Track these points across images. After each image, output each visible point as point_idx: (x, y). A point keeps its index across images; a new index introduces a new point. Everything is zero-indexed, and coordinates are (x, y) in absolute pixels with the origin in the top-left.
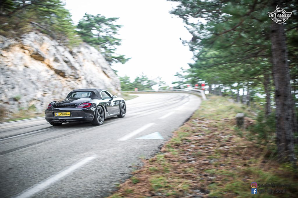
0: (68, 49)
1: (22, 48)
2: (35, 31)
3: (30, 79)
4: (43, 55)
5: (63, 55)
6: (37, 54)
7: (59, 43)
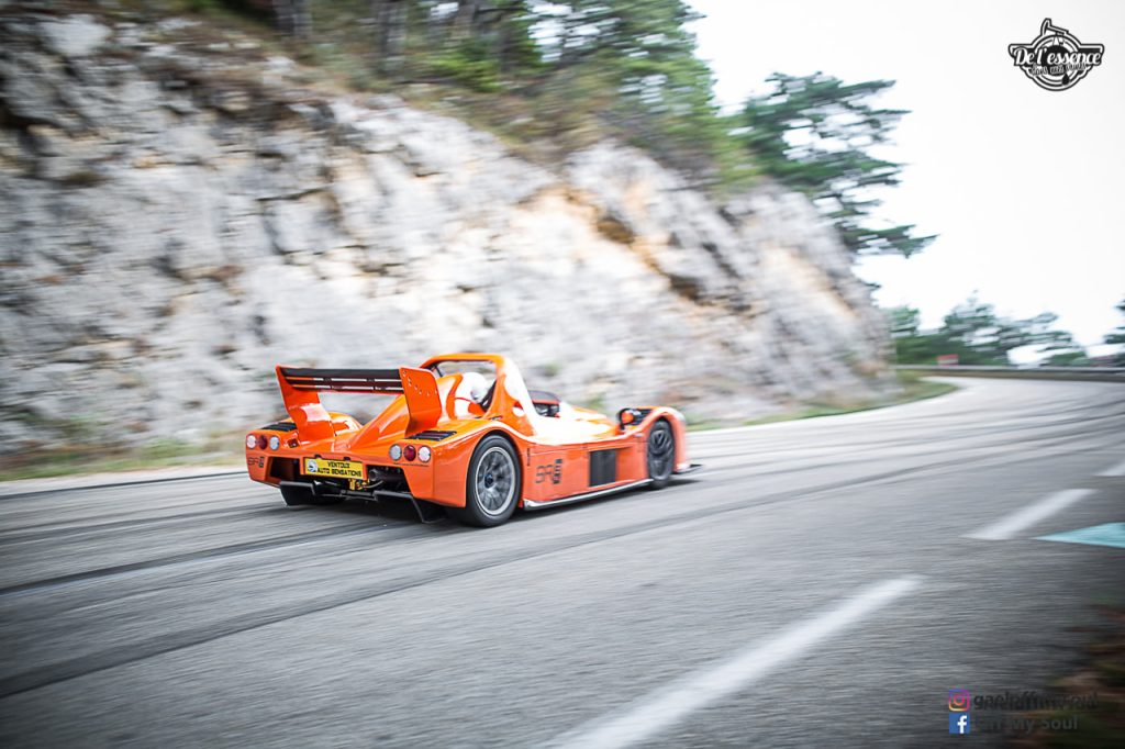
0: (717, 202)
1: (571, 199)
2: (614, 140)
3: (588, 307)
4: (628, 223)
5: (694, 224)
6: (610, 219)
7: (686, 178)
